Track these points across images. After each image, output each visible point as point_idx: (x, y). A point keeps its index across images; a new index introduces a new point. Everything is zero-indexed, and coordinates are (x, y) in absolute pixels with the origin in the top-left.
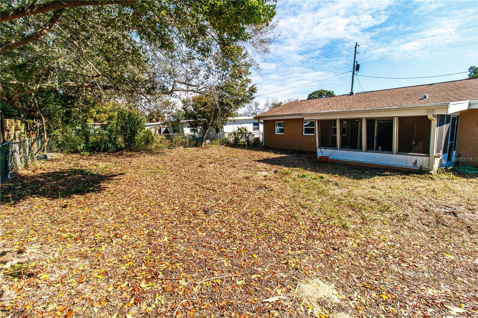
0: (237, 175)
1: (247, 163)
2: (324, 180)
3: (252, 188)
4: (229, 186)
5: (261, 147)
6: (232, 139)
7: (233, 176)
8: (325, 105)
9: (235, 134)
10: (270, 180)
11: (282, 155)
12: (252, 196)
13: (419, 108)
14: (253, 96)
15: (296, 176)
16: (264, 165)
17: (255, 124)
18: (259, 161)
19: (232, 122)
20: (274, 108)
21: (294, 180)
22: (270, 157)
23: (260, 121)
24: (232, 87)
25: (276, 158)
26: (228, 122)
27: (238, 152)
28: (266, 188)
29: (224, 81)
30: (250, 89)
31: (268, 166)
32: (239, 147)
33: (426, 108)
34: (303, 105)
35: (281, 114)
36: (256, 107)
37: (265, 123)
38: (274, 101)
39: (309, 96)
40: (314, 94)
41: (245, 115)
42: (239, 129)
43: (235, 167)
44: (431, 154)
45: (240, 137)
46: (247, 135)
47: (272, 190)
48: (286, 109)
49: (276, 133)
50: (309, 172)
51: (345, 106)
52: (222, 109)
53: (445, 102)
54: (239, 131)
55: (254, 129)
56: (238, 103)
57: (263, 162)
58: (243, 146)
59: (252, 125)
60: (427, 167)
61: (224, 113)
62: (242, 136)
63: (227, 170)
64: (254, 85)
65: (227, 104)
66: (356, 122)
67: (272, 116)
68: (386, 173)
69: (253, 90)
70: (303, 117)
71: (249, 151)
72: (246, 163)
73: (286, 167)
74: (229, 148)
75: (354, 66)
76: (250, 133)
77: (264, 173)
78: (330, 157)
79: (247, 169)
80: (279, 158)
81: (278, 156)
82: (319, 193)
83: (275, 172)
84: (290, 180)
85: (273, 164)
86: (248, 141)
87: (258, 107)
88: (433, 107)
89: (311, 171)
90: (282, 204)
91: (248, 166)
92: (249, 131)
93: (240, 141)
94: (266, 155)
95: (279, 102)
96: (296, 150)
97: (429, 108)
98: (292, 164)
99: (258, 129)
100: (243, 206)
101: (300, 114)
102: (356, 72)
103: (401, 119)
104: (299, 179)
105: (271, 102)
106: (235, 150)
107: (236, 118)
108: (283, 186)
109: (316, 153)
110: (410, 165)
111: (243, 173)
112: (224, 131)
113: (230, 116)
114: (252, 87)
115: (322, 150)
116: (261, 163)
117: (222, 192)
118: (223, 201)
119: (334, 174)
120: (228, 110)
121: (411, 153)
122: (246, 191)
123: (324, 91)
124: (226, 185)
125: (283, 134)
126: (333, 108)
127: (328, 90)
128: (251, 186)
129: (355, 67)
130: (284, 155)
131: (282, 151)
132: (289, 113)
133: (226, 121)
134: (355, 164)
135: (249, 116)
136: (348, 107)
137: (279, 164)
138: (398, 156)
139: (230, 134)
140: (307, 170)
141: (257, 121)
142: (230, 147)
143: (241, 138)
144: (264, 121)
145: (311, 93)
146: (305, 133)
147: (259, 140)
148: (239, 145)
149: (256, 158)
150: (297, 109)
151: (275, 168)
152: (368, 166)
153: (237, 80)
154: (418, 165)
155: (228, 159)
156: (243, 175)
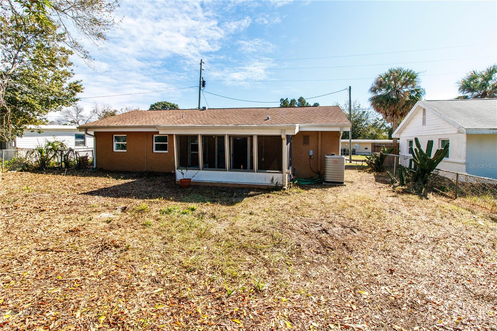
0: (49, 230)
1: (70, 199)
2: (196, 212)
3: (87, 253)
4: (33, 258)
5: (91, 170)
6: (34, 160)
7: (40, 232)
8: (179, 118)
9: (41, 151)
10: (119, 226)
11: (127, 181)
12: (92, 273)
13: (275, 128)
14: (76, 97)
15: (158, 213)
16: (102, 200)
17: (78, 137)
18: (92, 193)
19: (36, 132)
20: (105, 117)
21: (157, 220)
22: (108, 186)
23: (88, 132)
24: (36, 78)
25: (119, 186)
26: (25, 132)
27: (48, 180)
28: (117, 247)
29: (18, 66)
30: (70, 85)
31: (109, 201)
32: (50, 172)
33: (280, 128)
34: (152, 116)
35: (122, 125)
36: (78, 113)
37: (97, 135)
38: (105, 108)
39: (151, 107)
40: (157, 105)
41: (59, 122)
42: (49, 144)
43: (43, 210)
44: (284, 171)
45: (51, 155)
46: (65, 153)
47: (127, 249)
48: (129, 119)
49: (115, 150)
50: (173, 203)
51: (201, 121)
52: (14, 110)
53: (283, 124)
54: (50, 147)
55: (77, 144)
56: (47, 104)
57: (98, 195)
58: (57, 170)
59: (74, 137)
60: (281, 183)
61: (18, 117)
62: (55, 155)
63: (25, 221)
64: (77, 82)
65: (25, 103)
66: (213, 138)
67: (108, 127)
68: (252, 193)
69: (76, 88)
70: (158, 131)
71: (71, 178)
72: (68, 200)
73: (139, 198)
74: (28, 175)
75: (200, 82)
76: (71, 150)
77: (106, 215)
78: (193, 179)
79: (71, 212)
80: (123, 185)
81: (121, 182)
82: (200, 236)
83: (124, 210)
84: (151, 221)
85: (118, 197)
86: (67, 162)
87: (80, 114)
88: (285, 128)
89: (175, 201)
90: (154, 274)
91: (71, 204)
92: (68, 147)
93: (52, 161)
94: (101, 182)
95: (112, 110)
96: (145, 172)
97: (282, 128)
98: (146, 192)
99: (84, 143)
100: (75, 309)
101: (154, 127)
102: (202, 88)
103: (259, 137)
104: (163, 217)
105: (100, 110)
106: (42, 177)
107: (43, 127)
108: (144, 235)
109: (174, 175)
110: (268, 182)
111: (63, 222)
112: (18, 146)
113: (31, 124)
114: (75, 83)
115: (183, 171)
116: (96, 197)
117: (13, 283)
118: (15, 311)
119: (205, 202)
120: (27, 114)
121: (268, 170)
122: (75, 264)
123: (168, 103)
124: (22, 260)
125: (125, 151)
126: (189, 122)
127: (173, 103)
128: (85, 248)
129: (202, 83)
130: (130, 180)
131: (125, 174)
132: (133, 124)
133: (22, 130)
134: (219, 185)
135: (66, 124)
136: (205, 122)
137: (127, 195)
138: (258, 173)
139: (30, 152)
140: (169, 200)
141: (83, 133)
142: (31, 172)
143: (54, 156)
144: (95, 132)
145: (153, 103)
146: (156, 150)
147: (87, 160)
148: (49, 168)
149: (85, 188)
150: (144, 120)
151: (122, 202)
152: (232, 186)
153: (46, 69)
154: (275, 182)
155: (26, 196)
156: (65, 225)
